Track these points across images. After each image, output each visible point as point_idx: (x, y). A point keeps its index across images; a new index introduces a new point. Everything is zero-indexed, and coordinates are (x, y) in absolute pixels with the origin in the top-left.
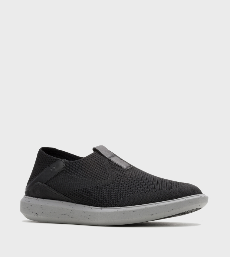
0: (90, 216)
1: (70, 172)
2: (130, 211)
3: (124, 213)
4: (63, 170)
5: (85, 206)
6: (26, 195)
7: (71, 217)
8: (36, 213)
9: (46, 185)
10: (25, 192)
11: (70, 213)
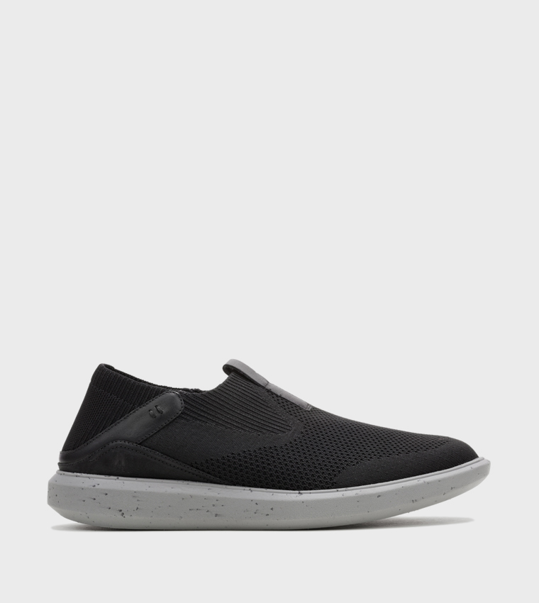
0: (272, 509)
1: (200, 418)
2: (370, 496)
3: (358, 499)
4: (182, 413)
5: (252, 489)
6: (61, 469)
7: (216, 515)
8: (121, 511)
9: (143, 447)
10: (59, 464)
11: (214, 505)
